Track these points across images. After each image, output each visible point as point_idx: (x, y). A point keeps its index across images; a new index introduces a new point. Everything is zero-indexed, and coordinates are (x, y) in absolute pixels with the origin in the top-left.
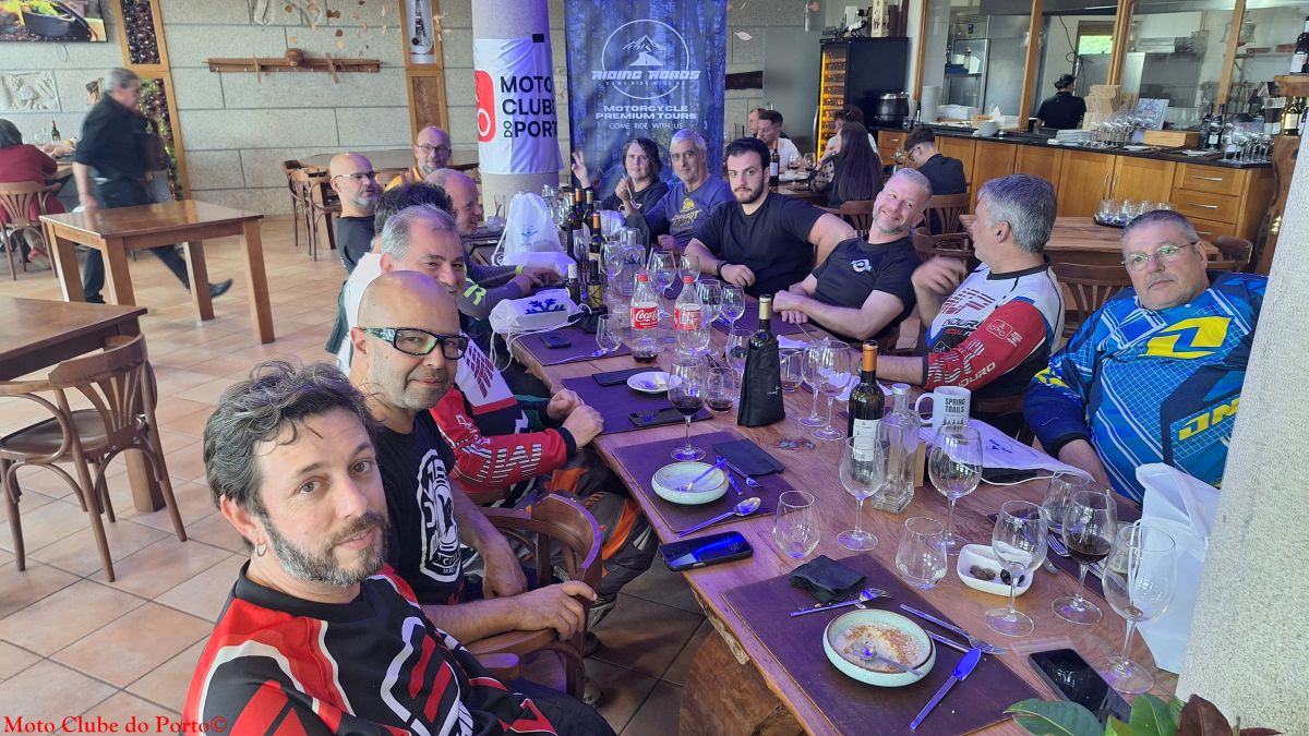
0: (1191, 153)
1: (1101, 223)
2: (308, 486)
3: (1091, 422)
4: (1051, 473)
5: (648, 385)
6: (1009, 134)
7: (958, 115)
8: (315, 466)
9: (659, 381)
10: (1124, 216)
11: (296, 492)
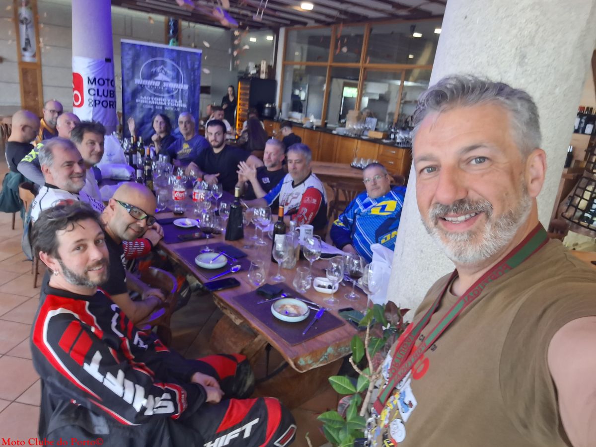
0: (384, 141)
1: (353, 167)
2: (78, 248)
3: (352, 239)
4: (341, 255)
5: (184, 224)
6: (317, 127)
7: (297, 117)
8: (82, 240)
9: (189, 222)
10: (361, 165)
11: (74, 250)
